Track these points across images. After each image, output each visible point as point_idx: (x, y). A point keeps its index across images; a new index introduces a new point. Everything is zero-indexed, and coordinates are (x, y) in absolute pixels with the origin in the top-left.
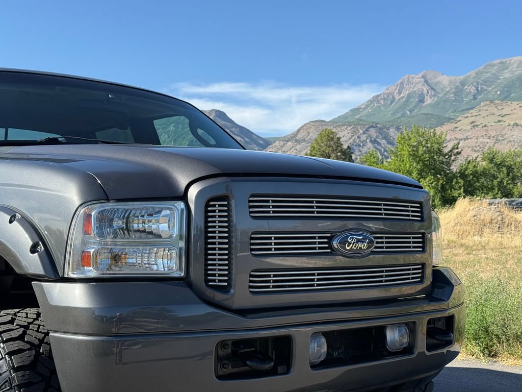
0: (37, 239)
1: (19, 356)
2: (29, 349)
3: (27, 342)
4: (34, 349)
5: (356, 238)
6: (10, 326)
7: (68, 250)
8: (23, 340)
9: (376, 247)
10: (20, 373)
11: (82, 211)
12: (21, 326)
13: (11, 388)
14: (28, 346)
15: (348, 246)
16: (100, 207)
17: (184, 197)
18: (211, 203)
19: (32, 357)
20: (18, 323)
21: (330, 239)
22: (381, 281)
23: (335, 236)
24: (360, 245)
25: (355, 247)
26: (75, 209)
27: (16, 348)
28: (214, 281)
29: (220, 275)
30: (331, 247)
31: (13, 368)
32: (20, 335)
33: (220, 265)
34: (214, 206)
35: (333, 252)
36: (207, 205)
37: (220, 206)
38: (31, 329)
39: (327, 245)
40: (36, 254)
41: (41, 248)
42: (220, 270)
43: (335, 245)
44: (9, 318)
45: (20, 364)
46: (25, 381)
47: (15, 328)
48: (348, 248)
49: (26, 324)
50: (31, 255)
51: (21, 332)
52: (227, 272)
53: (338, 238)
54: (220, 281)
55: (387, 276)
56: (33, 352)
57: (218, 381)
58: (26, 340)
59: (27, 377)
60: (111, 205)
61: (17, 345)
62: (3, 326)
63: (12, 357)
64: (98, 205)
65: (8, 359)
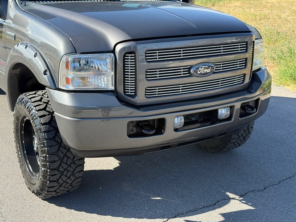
0: (46, 68)
1: (43, 118)
2: (48, 115)
3: (47, 111)
4: (50, 114)
5: (204, 67)
6: (40, 103)
7: (60, 76)
8: (46, 110)
9: (216, 70)
10: (44, 126)
11: (64, 58)
12: (45, 103)
13: (41, 132)
14: (48, 113)
15: (199, 72)
16: (73, 56)
17: (113, 51)
18: (127, 55)
19: (50, 118)
20: (44, 101)
21: (190, 69)
22: (219, 86)
23: (192, 67)
24: (206, 70)
25: (203, 72)
26: (61, 56)
27: (42, 114)
28: (128, 92)
29: (131, 90)
30: (189, 73)
31: (41, 124)
32: (44, 108)
33: (131, 85)
34: (128, 56)
35: (191, 75)
36: (125, 56)
37: (131, 56)
38: (49, 104)
39: (187, 72)
40: (46, 76)
41: (48, 72)
42: (131, 87)
43: (192, 72)
44: (39, 98)
45: (44, 122)
46: (47, 130)
47: (42, 104)
48: (199, 73)
49: (47, 101)
50: (44, 76)
51: (45, 106)
52: (134, 88)
53: (193, 68)
54: (131, 92)
55: (221, 83)
56: (50, 116)
57: (128, 138)
58: (47, 110)
59: (47, 128)
60: (78, 56)
61: (43, 113)
62: (36, 102)
63: (41, 119)
64: (72, 56)
65: (39, 119)
